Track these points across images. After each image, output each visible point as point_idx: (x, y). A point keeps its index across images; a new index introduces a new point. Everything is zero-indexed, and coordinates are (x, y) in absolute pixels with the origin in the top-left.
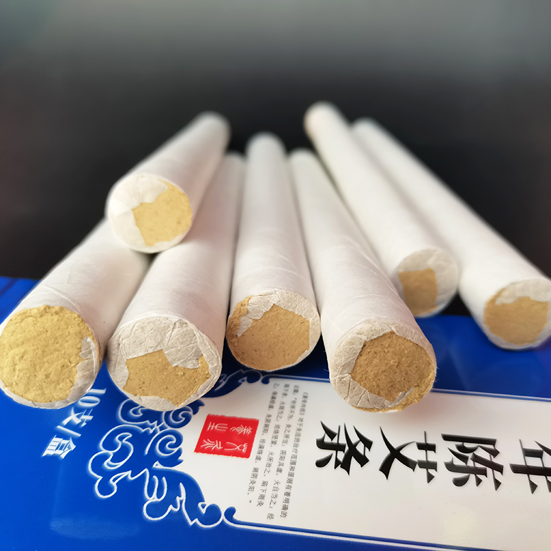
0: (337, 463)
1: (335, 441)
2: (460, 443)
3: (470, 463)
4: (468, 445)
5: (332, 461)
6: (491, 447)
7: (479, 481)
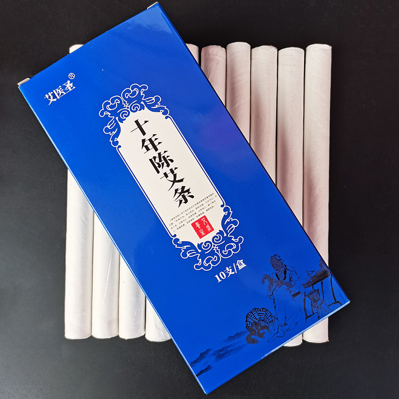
0: (189, 193)
1: (183, 199)
2: (158, 168)
3: (163, 161)
4: (157, 165)
5: (189, 195)
6: (153, 160)
7: (168, 157)
